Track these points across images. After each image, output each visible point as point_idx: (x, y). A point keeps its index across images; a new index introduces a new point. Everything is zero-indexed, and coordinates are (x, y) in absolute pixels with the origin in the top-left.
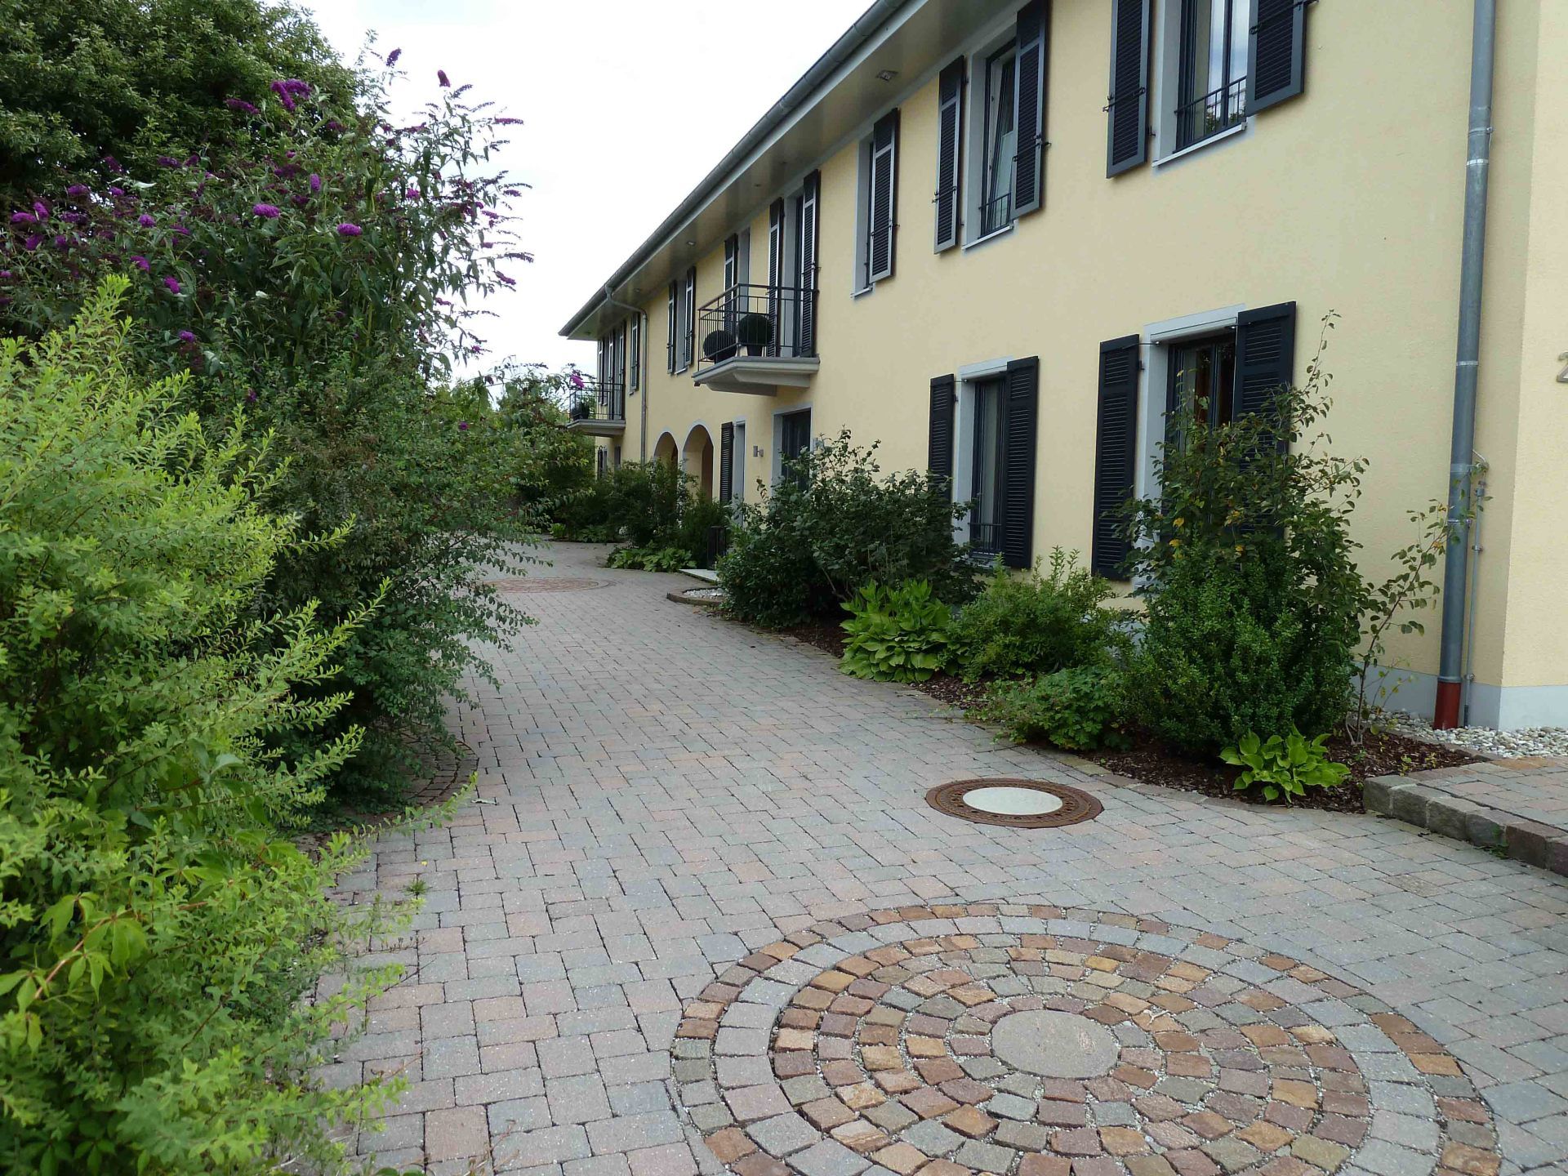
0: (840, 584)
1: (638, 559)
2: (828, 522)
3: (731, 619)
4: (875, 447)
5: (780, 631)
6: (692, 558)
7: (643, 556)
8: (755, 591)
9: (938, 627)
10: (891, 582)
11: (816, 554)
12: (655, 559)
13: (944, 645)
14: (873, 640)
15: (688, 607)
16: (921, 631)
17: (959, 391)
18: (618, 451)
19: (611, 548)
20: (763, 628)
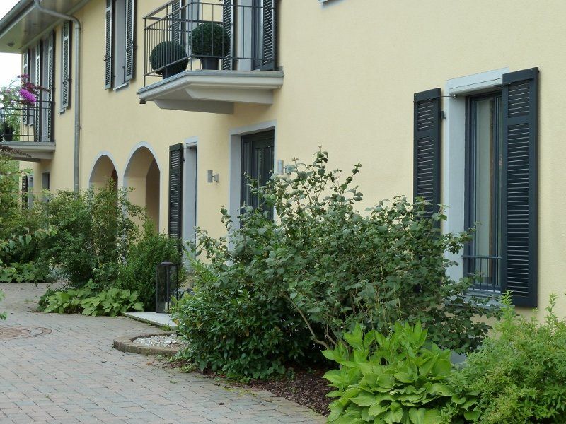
0: (318, 329)
1: (75, 302)
2: (304, 257)
3: (191, 371)
4: (355, 171)
5: (250, 384)
6: (140, 299)
7: (82, 298)
8: (219, 337)
9: (438, 378)
10: (380, 326)
11: (293, 296)
12: (96, 301)
13: (448, 399)
14: (365, 393)
15: (140, 357)
16: (420, 383)
17: (447, 106)
18: (46, 177)
19: (43, 289)
20: (230, 381)
